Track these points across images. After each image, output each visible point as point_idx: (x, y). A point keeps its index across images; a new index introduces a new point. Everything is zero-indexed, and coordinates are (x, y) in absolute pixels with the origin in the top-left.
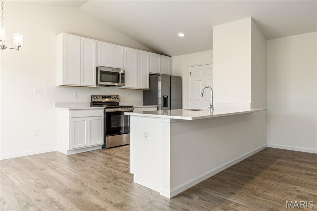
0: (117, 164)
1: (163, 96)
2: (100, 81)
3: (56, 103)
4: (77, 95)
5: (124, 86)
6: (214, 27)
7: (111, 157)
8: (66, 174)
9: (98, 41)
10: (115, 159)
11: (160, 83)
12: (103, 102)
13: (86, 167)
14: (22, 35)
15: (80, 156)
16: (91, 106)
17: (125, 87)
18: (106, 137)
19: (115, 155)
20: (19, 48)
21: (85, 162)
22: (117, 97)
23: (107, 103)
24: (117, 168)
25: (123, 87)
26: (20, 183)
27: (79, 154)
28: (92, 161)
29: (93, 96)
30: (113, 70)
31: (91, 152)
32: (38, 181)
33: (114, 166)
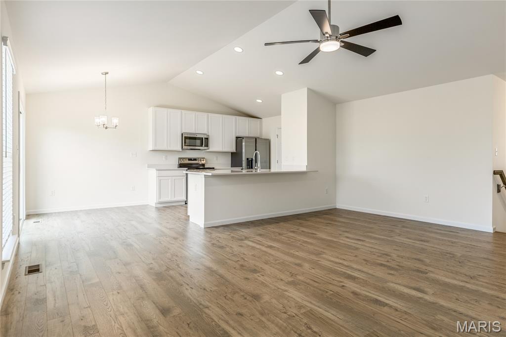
1: (248, 159)
2: (185, 146)
3: (148, 165)
4: (166, 158)
6: (282, 95)
11: (244, 144)
16: (178, 167)
17: (209, 150)
20: (116, 127)
22: (203, 159)
29: (180, 159)
30: (197, 135)
31: (175, 206)
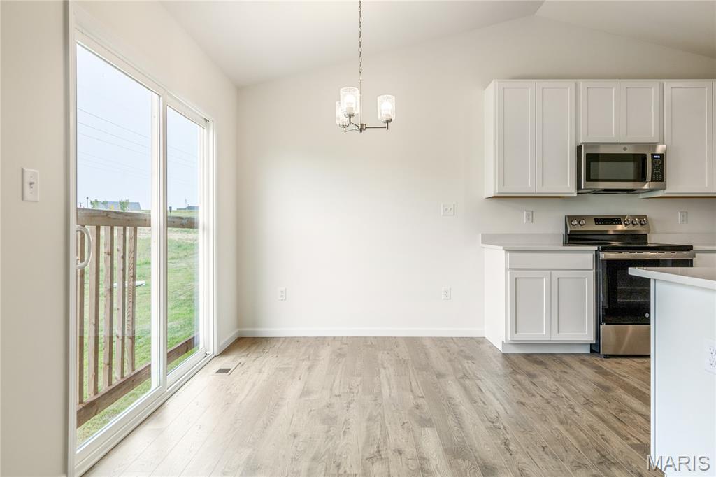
0: (621, 411)
2: (587, 181)
3: (482, 235)
4: (531, 217)
5: (664, 188)
7: (608, 383)
8: (479, 401)
9: (581, 82)
10: (620, 393)
12: (611, 233)
13: (533, 395)
14: (394, 98)
15: (529, 360)
16: (565, 244)
17: (666, 191)
18: (602, 326)
19: (624, 381)
20: (389, 124)
21: (534, 381)
22: (642, 220)
23: (620, 236)
24: (617, 424)
25: (660, 193)
26: (390, 395)
27: (527, 356)
28: (551, 383)
29: (570, 219)
30: (625, 149)
31: (559, 356)
32: (420, 401)
33: (610, 417)
